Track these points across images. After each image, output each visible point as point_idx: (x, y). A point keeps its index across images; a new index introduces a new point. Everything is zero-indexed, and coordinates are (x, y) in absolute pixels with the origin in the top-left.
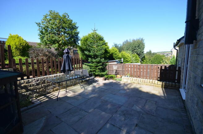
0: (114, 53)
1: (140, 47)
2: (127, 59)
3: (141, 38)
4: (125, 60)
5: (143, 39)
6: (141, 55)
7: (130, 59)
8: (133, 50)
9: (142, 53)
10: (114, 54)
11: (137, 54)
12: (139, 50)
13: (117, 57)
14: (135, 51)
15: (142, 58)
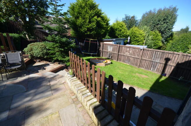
0: (119, 28)
1: (167, 21)
2: (137, 39)
3: (173, 7)
4: (135, 40)
5: (177, 8)
6: (165, 34)
7: (142, 38)
8: (155, 26)
9: (169, 29)
10: (118, 30)
11: (160, 31)
12: (163, 26)
13: (121, 35)
14: (157, 26)
15: (167, 38)
